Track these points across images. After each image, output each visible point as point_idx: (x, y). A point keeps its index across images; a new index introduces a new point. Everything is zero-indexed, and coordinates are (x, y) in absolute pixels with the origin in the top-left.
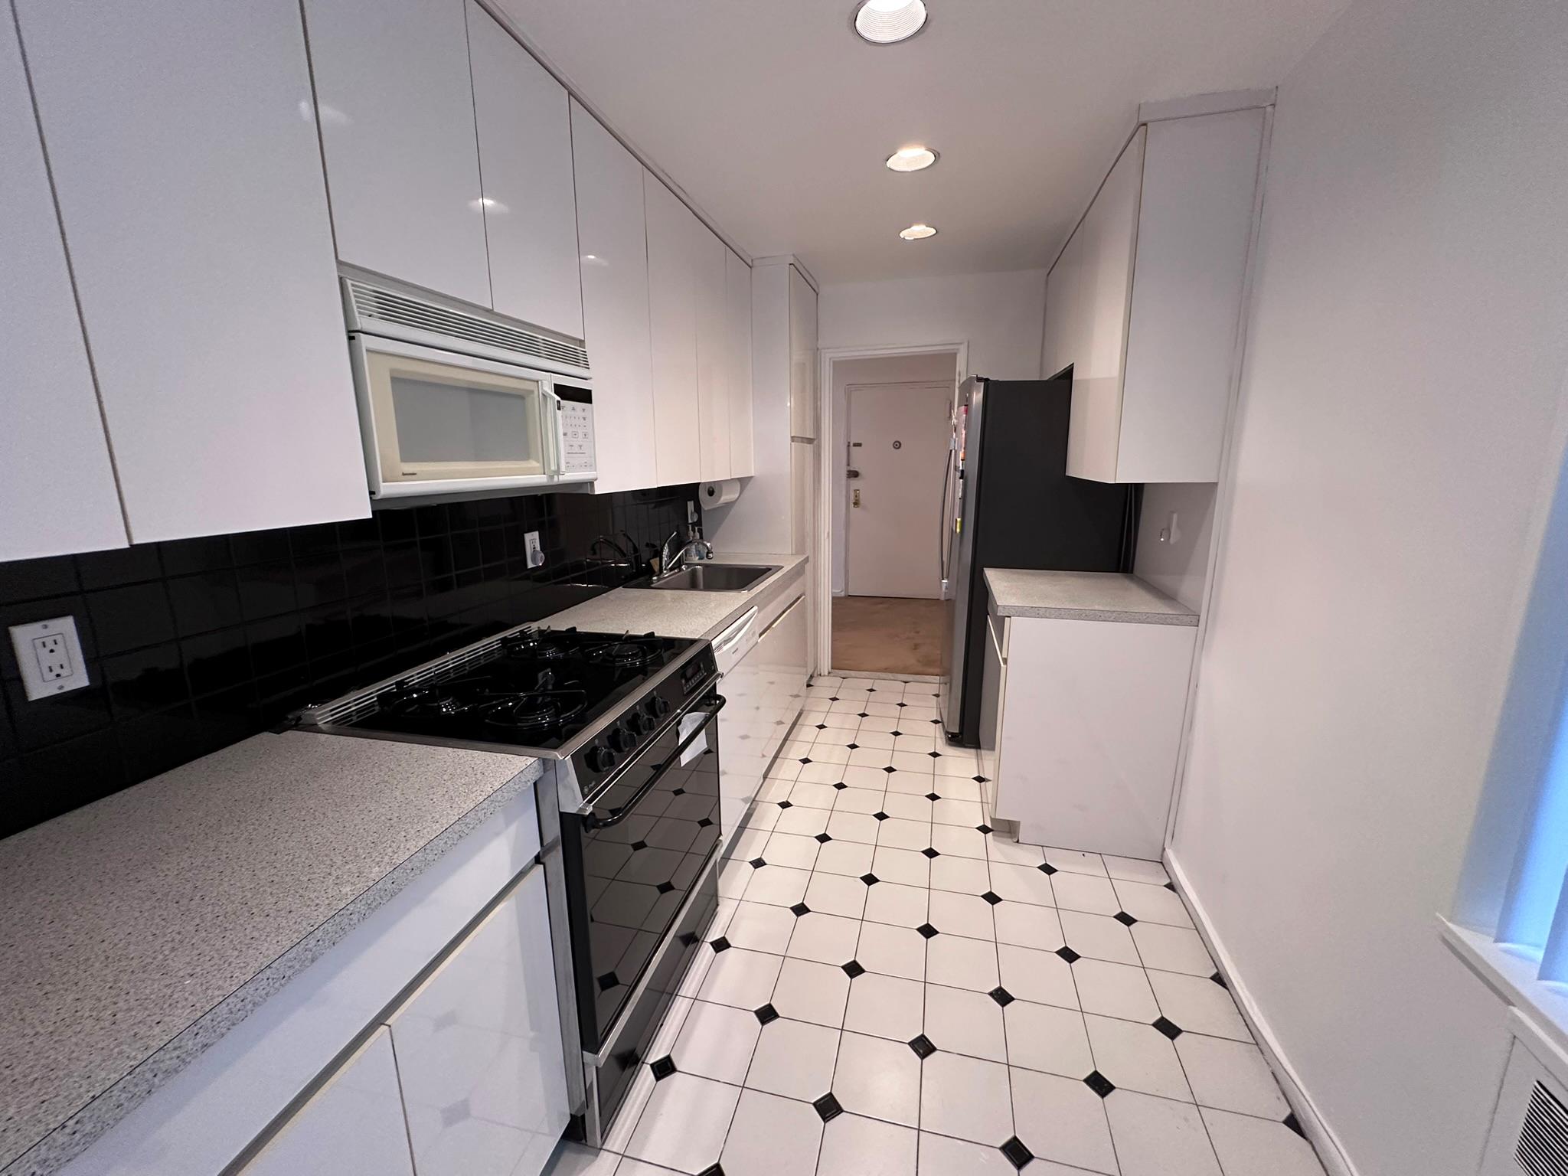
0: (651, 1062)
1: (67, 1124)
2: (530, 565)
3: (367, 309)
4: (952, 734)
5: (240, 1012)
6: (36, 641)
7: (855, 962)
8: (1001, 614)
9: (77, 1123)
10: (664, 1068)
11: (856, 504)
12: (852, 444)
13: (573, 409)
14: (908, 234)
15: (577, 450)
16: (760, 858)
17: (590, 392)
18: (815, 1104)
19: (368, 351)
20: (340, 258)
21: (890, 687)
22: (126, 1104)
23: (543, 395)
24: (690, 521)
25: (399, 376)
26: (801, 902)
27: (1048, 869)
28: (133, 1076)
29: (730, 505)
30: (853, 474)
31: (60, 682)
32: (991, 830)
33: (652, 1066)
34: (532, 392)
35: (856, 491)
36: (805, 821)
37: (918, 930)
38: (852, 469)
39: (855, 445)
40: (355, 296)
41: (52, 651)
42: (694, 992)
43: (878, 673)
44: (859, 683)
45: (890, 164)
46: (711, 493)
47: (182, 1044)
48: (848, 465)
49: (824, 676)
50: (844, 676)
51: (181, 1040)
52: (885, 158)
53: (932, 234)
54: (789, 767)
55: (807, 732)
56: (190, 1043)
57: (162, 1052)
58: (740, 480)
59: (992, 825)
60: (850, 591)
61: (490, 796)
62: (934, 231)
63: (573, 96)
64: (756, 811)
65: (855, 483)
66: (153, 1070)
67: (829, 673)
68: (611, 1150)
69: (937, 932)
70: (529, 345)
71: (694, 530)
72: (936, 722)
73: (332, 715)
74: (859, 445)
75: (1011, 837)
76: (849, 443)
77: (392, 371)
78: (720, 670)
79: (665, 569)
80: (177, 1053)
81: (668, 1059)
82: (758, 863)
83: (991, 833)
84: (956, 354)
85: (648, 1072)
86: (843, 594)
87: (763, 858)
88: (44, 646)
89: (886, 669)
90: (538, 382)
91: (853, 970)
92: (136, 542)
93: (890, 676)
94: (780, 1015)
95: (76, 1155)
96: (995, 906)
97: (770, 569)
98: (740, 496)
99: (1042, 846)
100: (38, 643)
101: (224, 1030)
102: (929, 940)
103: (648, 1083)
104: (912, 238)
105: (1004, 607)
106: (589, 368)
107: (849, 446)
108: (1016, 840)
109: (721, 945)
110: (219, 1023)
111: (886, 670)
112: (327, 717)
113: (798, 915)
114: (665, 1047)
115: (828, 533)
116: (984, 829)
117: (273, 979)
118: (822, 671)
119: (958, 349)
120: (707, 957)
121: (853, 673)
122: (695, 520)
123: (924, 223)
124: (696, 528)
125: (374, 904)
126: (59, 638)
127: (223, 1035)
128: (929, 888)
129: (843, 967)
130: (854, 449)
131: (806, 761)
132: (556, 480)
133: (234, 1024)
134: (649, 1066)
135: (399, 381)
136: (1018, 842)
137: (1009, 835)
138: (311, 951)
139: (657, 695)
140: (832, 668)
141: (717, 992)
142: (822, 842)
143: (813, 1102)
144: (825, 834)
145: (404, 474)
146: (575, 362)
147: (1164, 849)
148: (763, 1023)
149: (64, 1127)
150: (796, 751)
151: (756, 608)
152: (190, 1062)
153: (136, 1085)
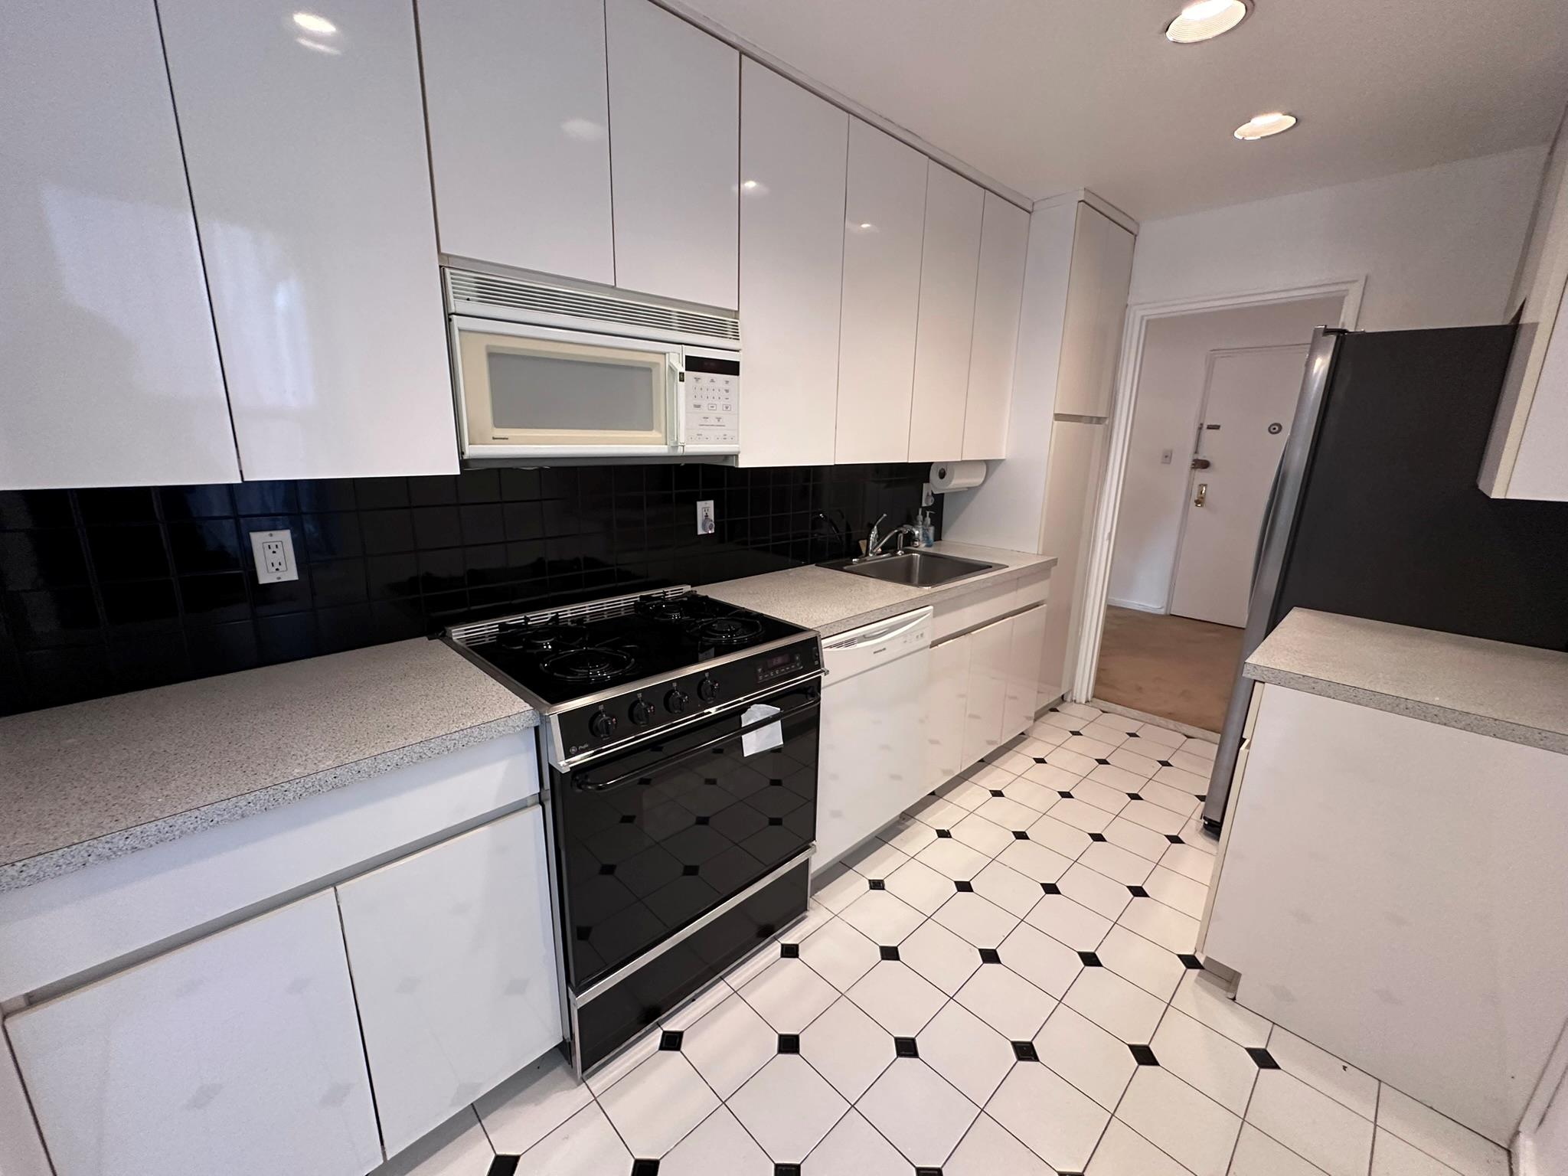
0: (665, 1029)
1: (16, 864)
2: (700, 532)
3: (464, 294)
4: (1210, 821)
5: (168, 835)
6: (265, 544)
7: (913, 1040)
8: (1249, 676)
9: (24, 866)
10: (672, 1042)
11: (1199, 502)
12: (1205, 426)
13: (712, 381)
14: (1245, 132)
15: (714, 421)
16: (882, 881)
17: (737, 363)
18: (777, 1166)
19: (460, 330)
20: (443, 251)
21: (1161, 738)
22: (64, 866)
23: (670, 368)
24: (924, 505)
25: (495, 351)
26: (896, 945)
27: (1263, 1059)
28: (69, 850)
29: (972, 491)
30: (1202, 465)
31: (278, 574)
32: (1200, 967)
33: (664, 1032)
34: (658, 364)
35: (1201, 486)
36: (954, 859)
37: (1014, 1044)
38: (1200, 458)
39: (1210, 427)
40: (453, 283)
41: (274, 552)
42: (738, 985)
43: (1157, 718)
44: (1122, 721)
45: (1170, 35)
46: (942, 475)
47: (114, 840)
48: (1196, 452)
49: (1080, 703)
50: (1106, 710)
51: (113, 838)
52: (1161, 26)
53: (1292, 124)
54: (972, 794)
55: (1019, 762)
56: (121, 842)
57: (95, 841)
58: (987, 462)
59: (1204, 963)
60: (1172, 610)
61: (462, 730)
62: (1293, 121)
63: (745, 54)
64: (909, 829)
65: (1201, 476)
66: (87, 851)
67: (1087, 701)
68: (590, 1087)
69: (1036, 1059)
70: (661, 319)
71: (924, 516)
72: (1202, 798)
73: (466, 634)
74: (1217, 427)
75: (1228, 990)
76: (1202, 424)
77: (488, 347)
78: (827, 667)
79: (872, 552)
80: (109, 845)
81: (680, 1034)
82: (877, 885)
83: (1197, 971)
84: (1344, 297)
85: (658, 1037)
86: (1162, 612)
87: (885, 882)
88: (270, 548)
89: (1170, 714)
90: (665, 354)
91: (907, 1048)
92: (246, 479)
93: (1171, 724)
94: (801, 1053)
95: (23, 886)
96: (1141, 1067)
97: (991, 567)
98: (984, 482)
99: (1274, 1023)
100: (266, 545)
101: (153, 843)
102: (1019, 1062)
103: (652, 1046)
104: (1259, 137)
105: (1255, 667)
106: (738, 339)
107: (1200, 428)
108: (1232, 997)
109: (790, 951)
110: (148, 836)
111: (1170, 716)
112: (462, 635)
113: (883, 958)
114: (684, 1022)
115: (1110, 534)
116: (1190, 962)
117: (201, 819)
118: (1078, 697)
119: (1347, 290)
120: (771, 956)
121: (1119, 708)
122: (930, 504)
123: (1280, 111)
124: (928, 513)
125: (311, 790)
126: (279, 544)
127: (151, 846)
128: (1060, 1001)
129: (896, 1039)
130: (1207, 433)
131: (997, 794)
132: (680, 451)
133: (162, 841)
134: (662, 1032)
135: (493, 356)
136: (1234, 999)
137: (1225, 984)
138: (241, 808)
139: (709, 677)
140: (1094, 696)
141: (757, 997)
142: (959, 890)
143: (776, 1162)
144: (969, 883)
145: (494, 438)
146: (722, 334)
147: (1517, 1133)
148: (781, 1051)
149: (13, 865)
150: (992, 778)
151: (931, 607)
152: (120, 856)
153: (73, 857)
